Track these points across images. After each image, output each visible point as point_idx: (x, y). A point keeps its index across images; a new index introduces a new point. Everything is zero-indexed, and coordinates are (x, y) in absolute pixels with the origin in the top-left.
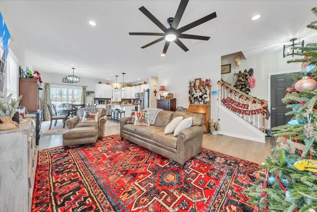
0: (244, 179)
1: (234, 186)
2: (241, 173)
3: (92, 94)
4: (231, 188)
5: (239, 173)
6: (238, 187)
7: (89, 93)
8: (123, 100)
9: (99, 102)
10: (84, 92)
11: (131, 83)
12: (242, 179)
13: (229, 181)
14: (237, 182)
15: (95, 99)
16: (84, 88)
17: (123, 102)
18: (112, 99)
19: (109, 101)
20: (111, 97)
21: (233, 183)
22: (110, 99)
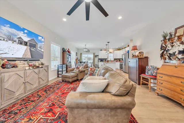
7: (96, 56)
8: (115, 59)
9: (101, 61)
10: (94, 56)
11: (120, 48)
15: (99, 59)
16: (94, 54)
17: (115, 61)
18: (108, 59)
19: (106, 60)
20: (107, 58)
22: (107, 59)
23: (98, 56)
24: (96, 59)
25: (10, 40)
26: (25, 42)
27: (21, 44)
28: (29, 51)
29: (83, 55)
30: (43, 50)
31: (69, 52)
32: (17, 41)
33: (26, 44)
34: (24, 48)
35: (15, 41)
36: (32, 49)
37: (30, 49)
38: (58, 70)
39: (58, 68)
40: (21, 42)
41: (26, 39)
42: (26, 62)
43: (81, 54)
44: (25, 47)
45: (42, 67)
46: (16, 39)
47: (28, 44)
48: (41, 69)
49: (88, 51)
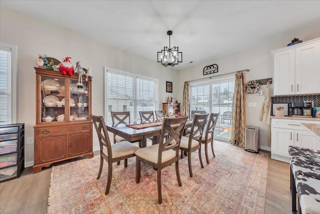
3: (264, 87)
7: (253, 86)
10: (238, 85)
15: (275, 100)
16: (240, 76)
23: (270, 81)
24: (256, 103)
29: (194, 91)
43: (187, 84)
49: (212, 69)
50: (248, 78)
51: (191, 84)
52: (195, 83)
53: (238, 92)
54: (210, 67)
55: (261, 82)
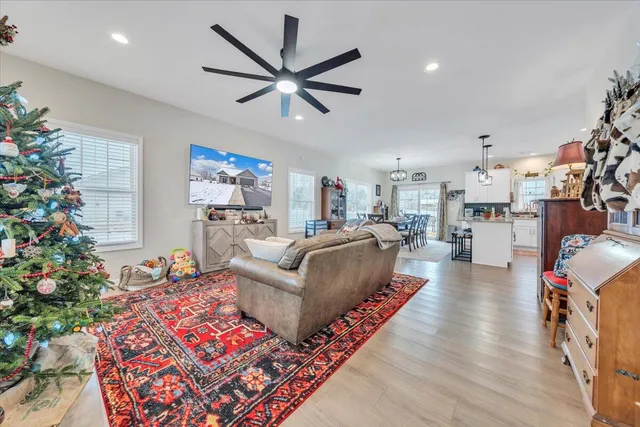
0: (168, 388)
1: (168, 362)
2: (184, 395)
3: (460, 196)
4: (167, 355)
5: (186, 390)
6: (161, 365)
7: (453, 194)
9: (475, 211)
10: (442, 193)
12: (171, 385)
13: (183, 360)
14: (173, 370)
15: (466, 206)
16: (444, 186)
18: (513, 206)
19: (505, 209)
20: (509, 201)
21: (174, 363)
23: (463, 192)
24: (455, 207)
25: (205, 179)
26: (231, 178)
27: (225, 181)
28: (240, 192)
29: (402, 195)
30: (270, 189)
31: (338, 187)
32: (218, 179)
33: (233, 181)
34: (230, 188)
35: (214, 179)
36: (246, 189)
37: (242, 189)
38: (307, 232)
39: (307, 228)
40: (225, 179)
41: (233, 172)
42: (239, 213)
43: (395, 188)
44: (233, 186)
45: (263, 223)
46: (215, 175)
47: (238, 181)
48: (261, 226)
49: (421, 177)
50: (450, 188)
51: (399, 188)
52: (403, 188)
53: (442, 199)
54: (419, 174)
55: (457, 192)
